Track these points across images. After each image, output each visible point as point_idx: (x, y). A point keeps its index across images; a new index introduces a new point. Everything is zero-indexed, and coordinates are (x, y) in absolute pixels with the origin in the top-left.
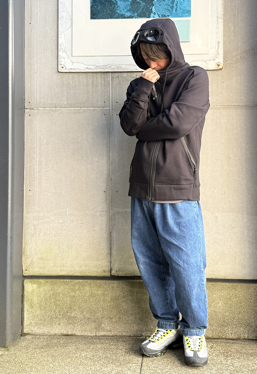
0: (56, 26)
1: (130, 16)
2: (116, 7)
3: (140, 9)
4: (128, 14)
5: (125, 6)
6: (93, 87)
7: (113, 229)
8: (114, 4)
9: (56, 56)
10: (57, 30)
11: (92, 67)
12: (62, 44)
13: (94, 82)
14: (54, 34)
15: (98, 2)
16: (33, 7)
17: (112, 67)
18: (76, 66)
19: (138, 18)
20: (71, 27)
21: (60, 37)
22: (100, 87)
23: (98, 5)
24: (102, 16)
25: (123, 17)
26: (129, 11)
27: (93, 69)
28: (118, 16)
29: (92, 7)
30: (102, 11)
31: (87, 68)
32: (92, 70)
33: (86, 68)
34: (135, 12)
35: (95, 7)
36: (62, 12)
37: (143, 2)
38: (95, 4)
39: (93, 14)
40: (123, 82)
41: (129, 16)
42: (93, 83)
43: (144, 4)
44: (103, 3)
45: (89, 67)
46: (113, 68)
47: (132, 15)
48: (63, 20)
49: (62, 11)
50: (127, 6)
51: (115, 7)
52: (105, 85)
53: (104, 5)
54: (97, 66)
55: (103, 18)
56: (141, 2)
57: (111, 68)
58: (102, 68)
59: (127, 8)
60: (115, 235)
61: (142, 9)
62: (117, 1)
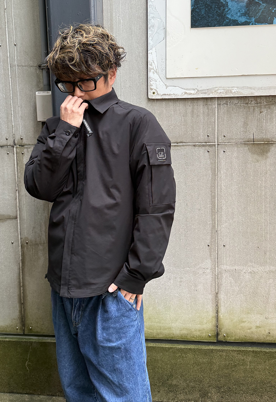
0: (144, 38)
1: (246, 22)
2: (226, 10)
3: (259, 12)
4: (243, 19)
5: (239, 8)
6: (193, 116)
7: (220, 289)
8: (223, 6)
9: (145, 77)
10: (146, 43)
11: (192, 92)
12: (152, 62)
13: (195, 111)
14: (142, 49)
15: (202, 4)
16: (114, 13)
17: (219, 91)
18: (171, 91)
19: (256, 24)
20: (165, 39)
21: (149, 53)
22: (202, 118)
23: (202, 8)
24: (207, 23)
25: (235, 23)
26: (244, 14)
27: (194, 94)
28: (229, 22)
29: (193, 11)
30: (207, 16)
31: (186, 93)
32: (192, 95)
33: (184, 93)
34: (253, 17)
35: (197, 12)
36: (152, 20)
37: (263, 3)
38: (197, 7)
39: (194, 20)
40: (232, 110)
41: (244, 22)
42: (193, 111)
43: (265, 5)
44: (208, 5)
45: (188, 92)
46: (221, 93)
47: (248, 21)
48: (153, 30)
49: (153, 17)
50: (241, 9)
51: (224, 10)
52: (208, 115)
53: (209, 8)
54: (198, 90)
55: (208, 26)
56: (261, 3)
57: (218, 93)
58: (205, 93)
59: (241, 11)
60: (222, 296)
61: (262, 13)
62: (228, 2)
